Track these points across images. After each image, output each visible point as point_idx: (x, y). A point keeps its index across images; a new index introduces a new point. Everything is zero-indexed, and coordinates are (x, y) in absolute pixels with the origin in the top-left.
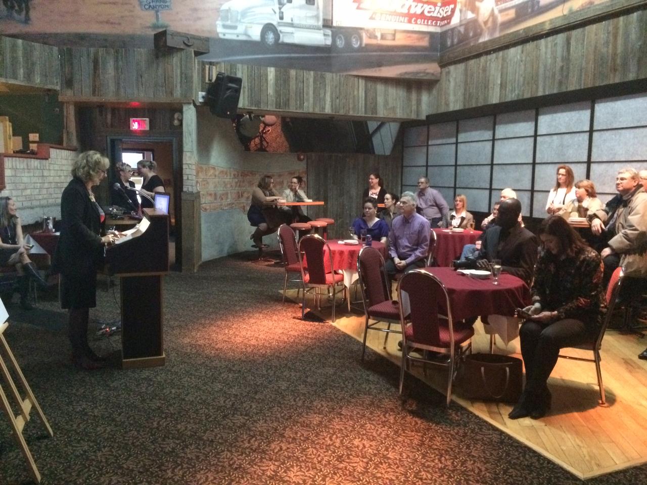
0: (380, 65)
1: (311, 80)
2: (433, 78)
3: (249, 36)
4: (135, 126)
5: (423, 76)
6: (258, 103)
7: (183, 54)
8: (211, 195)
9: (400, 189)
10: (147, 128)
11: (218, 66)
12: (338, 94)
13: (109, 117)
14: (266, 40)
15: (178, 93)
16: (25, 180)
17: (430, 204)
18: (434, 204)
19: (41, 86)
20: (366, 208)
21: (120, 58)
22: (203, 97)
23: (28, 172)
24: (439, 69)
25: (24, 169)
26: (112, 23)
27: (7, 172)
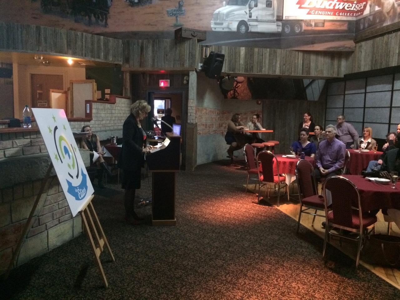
0: (313, 43)
1: (268, 54)
2: (350, 50)
3: (230, 29)
4: (162, 84)
5: (342, 49)
6: (234, 70)
7: (191, 41)
8: (203, 125)
9: (324, 123)
10: (169, 85)
11: (211, 48)
12: (284, 62)
13: (148, 79)
14: (241, 31)
15: (187, 65)
16: (103, 115)
17: (345, 133)
18: (348, 133)
19: (112, 62)
20: (301, 135)
21: (155, 45)
22: (201, 67)
23: (104, 111)
24: (354, 44)
25: (102, 109)
26: (151, 25)
27: (94, 111)
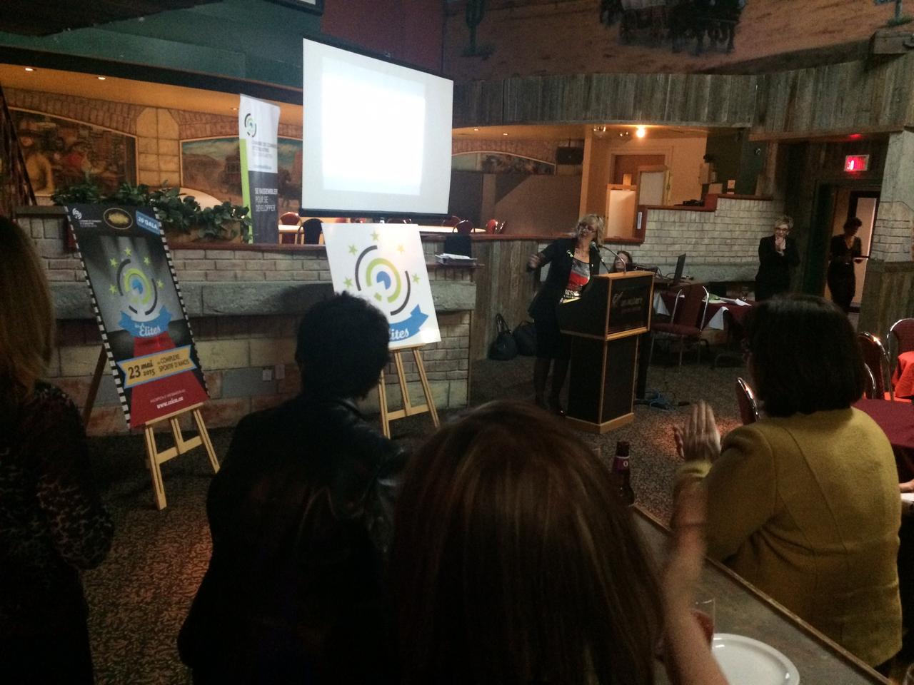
4: (851, 166)
7: (901, 60)
10: (865, 168)
13: (823, 154)
15: (885, 120)
16: (674, 234)
19: (728, 126)
21: (821, 79)
23: (681, 226)
25: (674, 222)
26: (830, 32)
27: (651, 226)
